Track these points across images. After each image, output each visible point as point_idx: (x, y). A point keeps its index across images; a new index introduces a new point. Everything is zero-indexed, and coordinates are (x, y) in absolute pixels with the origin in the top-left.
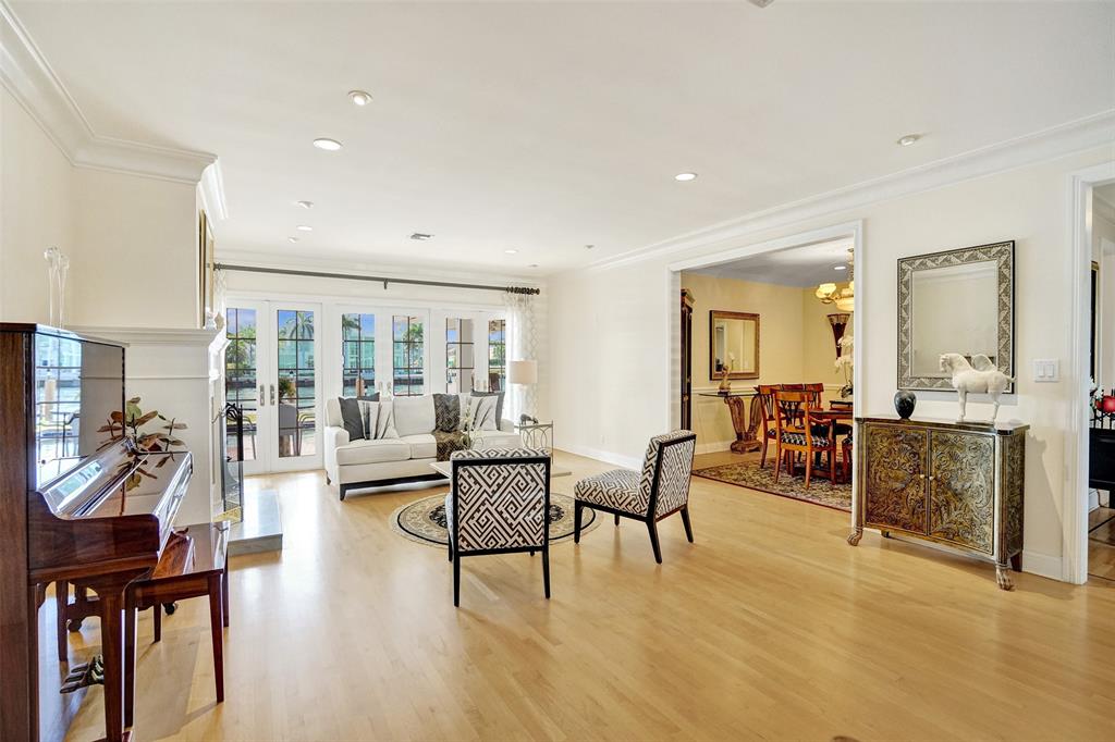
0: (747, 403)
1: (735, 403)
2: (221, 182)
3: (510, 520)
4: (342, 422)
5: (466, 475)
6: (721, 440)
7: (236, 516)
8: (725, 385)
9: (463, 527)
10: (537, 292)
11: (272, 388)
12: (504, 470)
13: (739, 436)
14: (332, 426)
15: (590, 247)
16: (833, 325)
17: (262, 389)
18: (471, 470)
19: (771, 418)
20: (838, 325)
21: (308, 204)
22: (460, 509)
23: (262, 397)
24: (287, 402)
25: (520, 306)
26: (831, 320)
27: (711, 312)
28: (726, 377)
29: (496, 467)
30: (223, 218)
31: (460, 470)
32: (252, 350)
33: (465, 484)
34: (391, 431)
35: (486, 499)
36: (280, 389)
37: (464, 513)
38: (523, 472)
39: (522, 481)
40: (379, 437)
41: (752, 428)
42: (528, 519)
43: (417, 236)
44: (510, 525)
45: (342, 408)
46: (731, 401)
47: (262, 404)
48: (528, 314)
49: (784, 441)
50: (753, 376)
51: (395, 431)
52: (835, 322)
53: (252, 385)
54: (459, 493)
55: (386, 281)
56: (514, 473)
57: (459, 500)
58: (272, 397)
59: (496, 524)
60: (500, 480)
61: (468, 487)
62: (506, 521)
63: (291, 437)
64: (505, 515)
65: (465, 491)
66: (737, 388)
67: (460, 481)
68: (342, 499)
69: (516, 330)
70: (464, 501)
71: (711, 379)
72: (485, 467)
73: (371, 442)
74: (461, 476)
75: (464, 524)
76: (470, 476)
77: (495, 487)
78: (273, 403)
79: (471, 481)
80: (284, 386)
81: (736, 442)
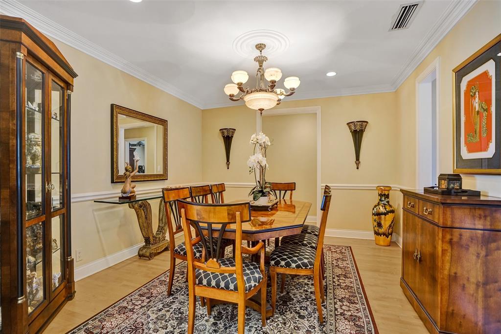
0: (155, 206)
1: (142, 207)
6: (127, 247)
8: (128, 189)
13: (147, 240)
16: (224, 137)
19: (179, 229)
20: (228, 137)
26: (223, 133)
27: (112, 106)
28: (129, 180)
41: (161, 229)
46: (136, 206)
49: (200, 282)
50: (163, 177)
52: (226, 134)
66: (142, 190)
71: (112, 182)
81: (144, 247)
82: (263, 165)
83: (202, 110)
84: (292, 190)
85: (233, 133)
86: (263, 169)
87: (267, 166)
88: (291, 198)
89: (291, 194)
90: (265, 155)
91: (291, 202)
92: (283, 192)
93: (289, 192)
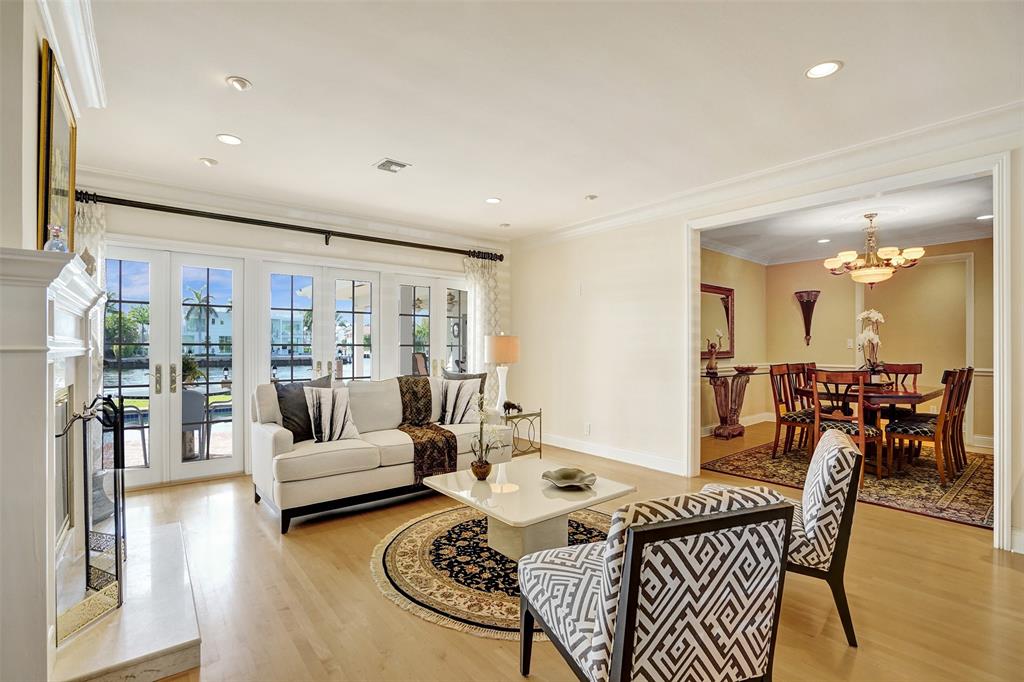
1: (722, 385)
2: (96, 58)
3: (723, 639)
4: (279, 417)
5: (657, 560)
7: (111, 596)
8: (713, 365)
9: (642, 670)
10: (501, 258)
11: (173, 370)
12: (724, 539)
13: (722, 421)
14: (263, 423)
15: (592, 197)
17: (158, 370)
18: (667, 547)
20: (808, 302)
21: (242, 81)
22: (640, 633)
23: (158, 382)
24: (190, 388)
25: (483, 273)
26: (800, 298)
28: (714, 356)
29: (710, 535)
30: (97, 106)
31: (647, 552)
32: (143, 330)
33: (655, 581)
34: (350, 428)
35: (689, 605)
36: (184, 371)
37: (646, 639)
38: (754, 540)
39: (751, 559)
40: (336, 436)
41: (735, 412)
42: (751, 630)
43: (387, 165)
44: (721, 649)
45: (279, 398)
46: (716, 383)
47: (158, 391)
48: (492, 283)
51: (354, 427)
52: (806, 299)
53: (144, 365)
54: (641, 600)
55: (328, 234)
56: (739, 544)
57: (639, 613)
58: (173, 381)
59: (699, 651)
60: (716, 563)
61: (659, 585)
62: (715, 639)
63: (196, 432)
64: (717, 630)
65: (653, 594)
67: (646, 574)
68: (284, 530)
69: (478, 302)
70: (649, 616)
72: (691, 539)
73: (325, 446)
74: (649, 564)
75: (644, 662)
76: (667, 561)
77: (705, 579)
78: (173, 390)
79: (666, 572)
80: (188, 367)
81: (718, 428)
82: (875, 342)
83: (767, 267)
84: (916, 374)
85: (816, 296)
86: (873, 347)
87: (880, 343)
88: (914, 383)
89: (915, 379)
90: (877, 331)
91: (915, 388)
92: (901, 377)
93: (910, 377)
